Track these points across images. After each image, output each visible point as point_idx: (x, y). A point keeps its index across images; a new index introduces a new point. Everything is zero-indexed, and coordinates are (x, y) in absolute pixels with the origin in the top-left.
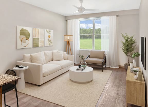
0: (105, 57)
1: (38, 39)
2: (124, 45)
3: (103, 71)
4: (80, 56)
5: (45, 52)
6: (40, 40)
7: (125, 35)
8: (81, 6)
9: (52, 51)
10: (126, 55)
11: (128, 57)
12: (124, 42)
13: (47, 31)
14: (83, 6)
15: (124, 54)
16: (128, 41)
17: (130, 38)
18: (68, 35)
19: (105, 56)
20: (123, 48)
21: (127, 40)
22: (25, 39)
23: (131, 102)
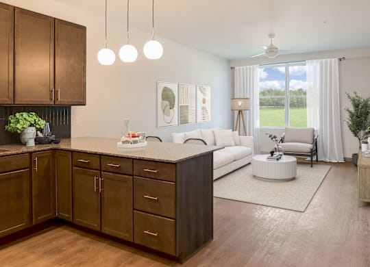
0: (316, 139)
1: (188, 106)
2: (352, 115)
3: (312, 166)
4: (270, 136)
5: (203, 130)
6: (189, 109)
7: (353, 95)
8: (272, 45)
9: (212, 129)
10: (356, 135)
11: (359, 139)
12: (352, 109)
13: (200, 89)
14: (275, 45)
15: (352, 134)
16: (360, 107)
17: (364, 101)
18: (235, 97)
19: (315, 137)
20: (350, 123)
21: (356, 106)
22: (169, 107)
23: (366, 198)
